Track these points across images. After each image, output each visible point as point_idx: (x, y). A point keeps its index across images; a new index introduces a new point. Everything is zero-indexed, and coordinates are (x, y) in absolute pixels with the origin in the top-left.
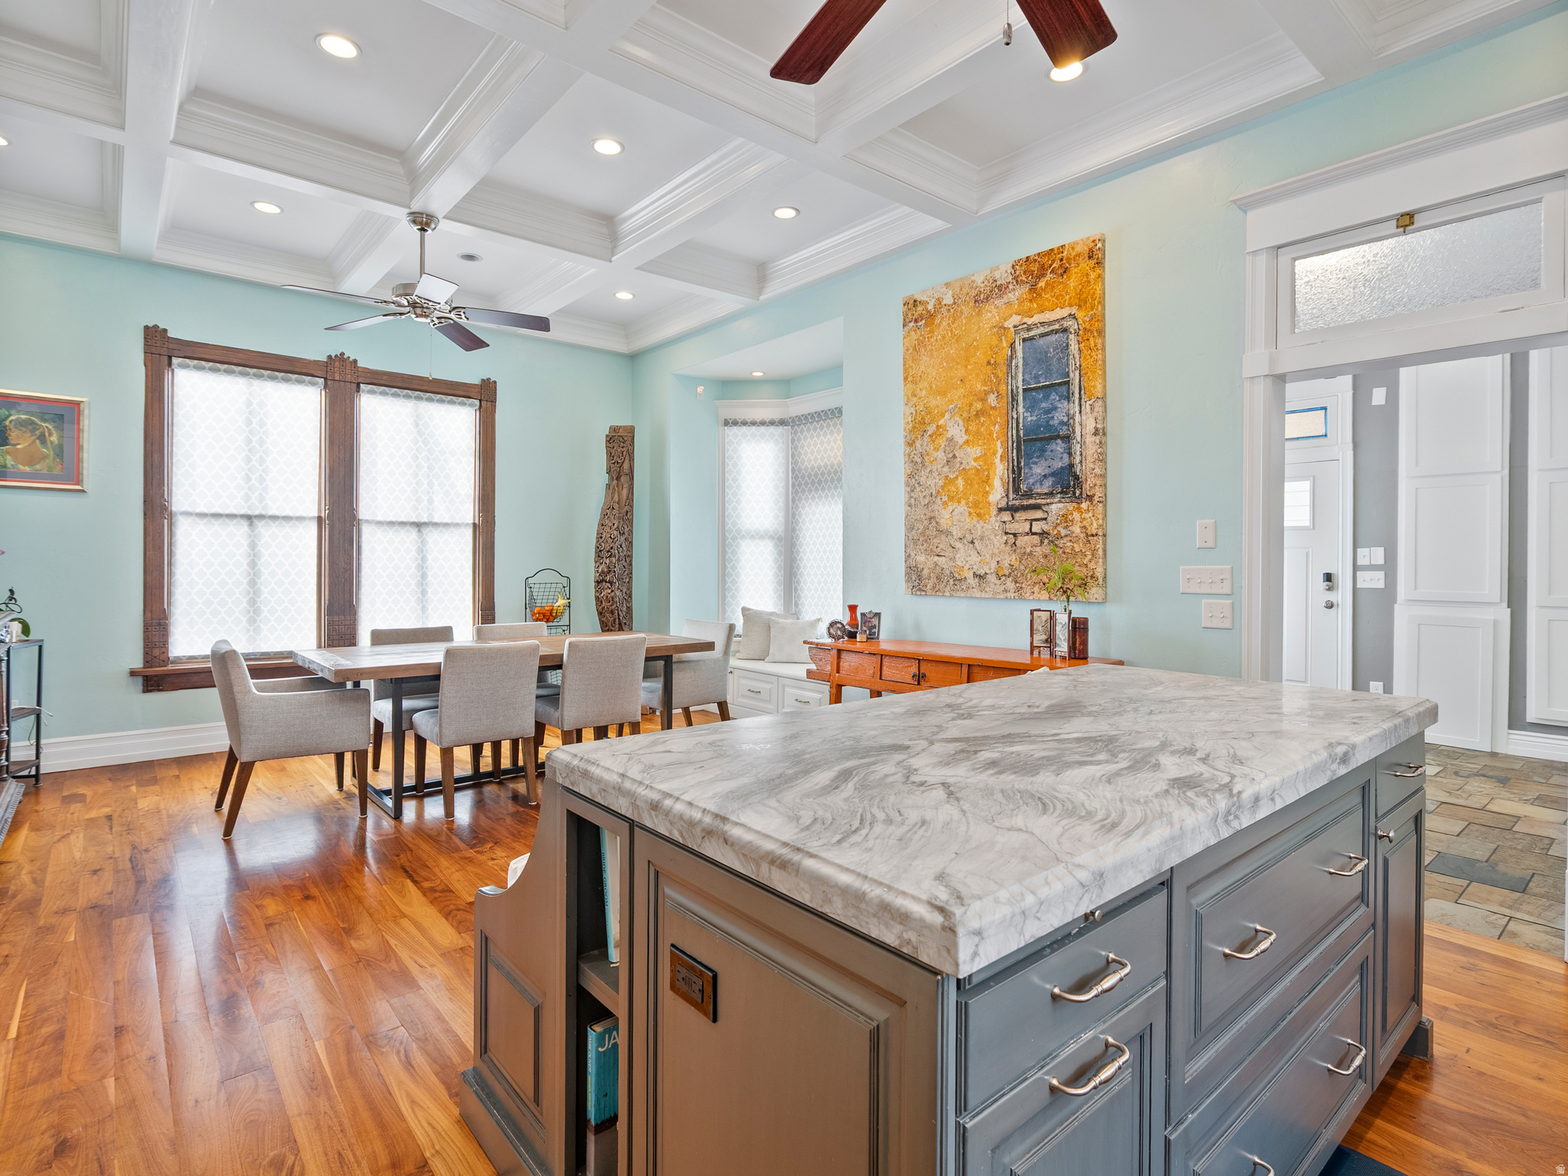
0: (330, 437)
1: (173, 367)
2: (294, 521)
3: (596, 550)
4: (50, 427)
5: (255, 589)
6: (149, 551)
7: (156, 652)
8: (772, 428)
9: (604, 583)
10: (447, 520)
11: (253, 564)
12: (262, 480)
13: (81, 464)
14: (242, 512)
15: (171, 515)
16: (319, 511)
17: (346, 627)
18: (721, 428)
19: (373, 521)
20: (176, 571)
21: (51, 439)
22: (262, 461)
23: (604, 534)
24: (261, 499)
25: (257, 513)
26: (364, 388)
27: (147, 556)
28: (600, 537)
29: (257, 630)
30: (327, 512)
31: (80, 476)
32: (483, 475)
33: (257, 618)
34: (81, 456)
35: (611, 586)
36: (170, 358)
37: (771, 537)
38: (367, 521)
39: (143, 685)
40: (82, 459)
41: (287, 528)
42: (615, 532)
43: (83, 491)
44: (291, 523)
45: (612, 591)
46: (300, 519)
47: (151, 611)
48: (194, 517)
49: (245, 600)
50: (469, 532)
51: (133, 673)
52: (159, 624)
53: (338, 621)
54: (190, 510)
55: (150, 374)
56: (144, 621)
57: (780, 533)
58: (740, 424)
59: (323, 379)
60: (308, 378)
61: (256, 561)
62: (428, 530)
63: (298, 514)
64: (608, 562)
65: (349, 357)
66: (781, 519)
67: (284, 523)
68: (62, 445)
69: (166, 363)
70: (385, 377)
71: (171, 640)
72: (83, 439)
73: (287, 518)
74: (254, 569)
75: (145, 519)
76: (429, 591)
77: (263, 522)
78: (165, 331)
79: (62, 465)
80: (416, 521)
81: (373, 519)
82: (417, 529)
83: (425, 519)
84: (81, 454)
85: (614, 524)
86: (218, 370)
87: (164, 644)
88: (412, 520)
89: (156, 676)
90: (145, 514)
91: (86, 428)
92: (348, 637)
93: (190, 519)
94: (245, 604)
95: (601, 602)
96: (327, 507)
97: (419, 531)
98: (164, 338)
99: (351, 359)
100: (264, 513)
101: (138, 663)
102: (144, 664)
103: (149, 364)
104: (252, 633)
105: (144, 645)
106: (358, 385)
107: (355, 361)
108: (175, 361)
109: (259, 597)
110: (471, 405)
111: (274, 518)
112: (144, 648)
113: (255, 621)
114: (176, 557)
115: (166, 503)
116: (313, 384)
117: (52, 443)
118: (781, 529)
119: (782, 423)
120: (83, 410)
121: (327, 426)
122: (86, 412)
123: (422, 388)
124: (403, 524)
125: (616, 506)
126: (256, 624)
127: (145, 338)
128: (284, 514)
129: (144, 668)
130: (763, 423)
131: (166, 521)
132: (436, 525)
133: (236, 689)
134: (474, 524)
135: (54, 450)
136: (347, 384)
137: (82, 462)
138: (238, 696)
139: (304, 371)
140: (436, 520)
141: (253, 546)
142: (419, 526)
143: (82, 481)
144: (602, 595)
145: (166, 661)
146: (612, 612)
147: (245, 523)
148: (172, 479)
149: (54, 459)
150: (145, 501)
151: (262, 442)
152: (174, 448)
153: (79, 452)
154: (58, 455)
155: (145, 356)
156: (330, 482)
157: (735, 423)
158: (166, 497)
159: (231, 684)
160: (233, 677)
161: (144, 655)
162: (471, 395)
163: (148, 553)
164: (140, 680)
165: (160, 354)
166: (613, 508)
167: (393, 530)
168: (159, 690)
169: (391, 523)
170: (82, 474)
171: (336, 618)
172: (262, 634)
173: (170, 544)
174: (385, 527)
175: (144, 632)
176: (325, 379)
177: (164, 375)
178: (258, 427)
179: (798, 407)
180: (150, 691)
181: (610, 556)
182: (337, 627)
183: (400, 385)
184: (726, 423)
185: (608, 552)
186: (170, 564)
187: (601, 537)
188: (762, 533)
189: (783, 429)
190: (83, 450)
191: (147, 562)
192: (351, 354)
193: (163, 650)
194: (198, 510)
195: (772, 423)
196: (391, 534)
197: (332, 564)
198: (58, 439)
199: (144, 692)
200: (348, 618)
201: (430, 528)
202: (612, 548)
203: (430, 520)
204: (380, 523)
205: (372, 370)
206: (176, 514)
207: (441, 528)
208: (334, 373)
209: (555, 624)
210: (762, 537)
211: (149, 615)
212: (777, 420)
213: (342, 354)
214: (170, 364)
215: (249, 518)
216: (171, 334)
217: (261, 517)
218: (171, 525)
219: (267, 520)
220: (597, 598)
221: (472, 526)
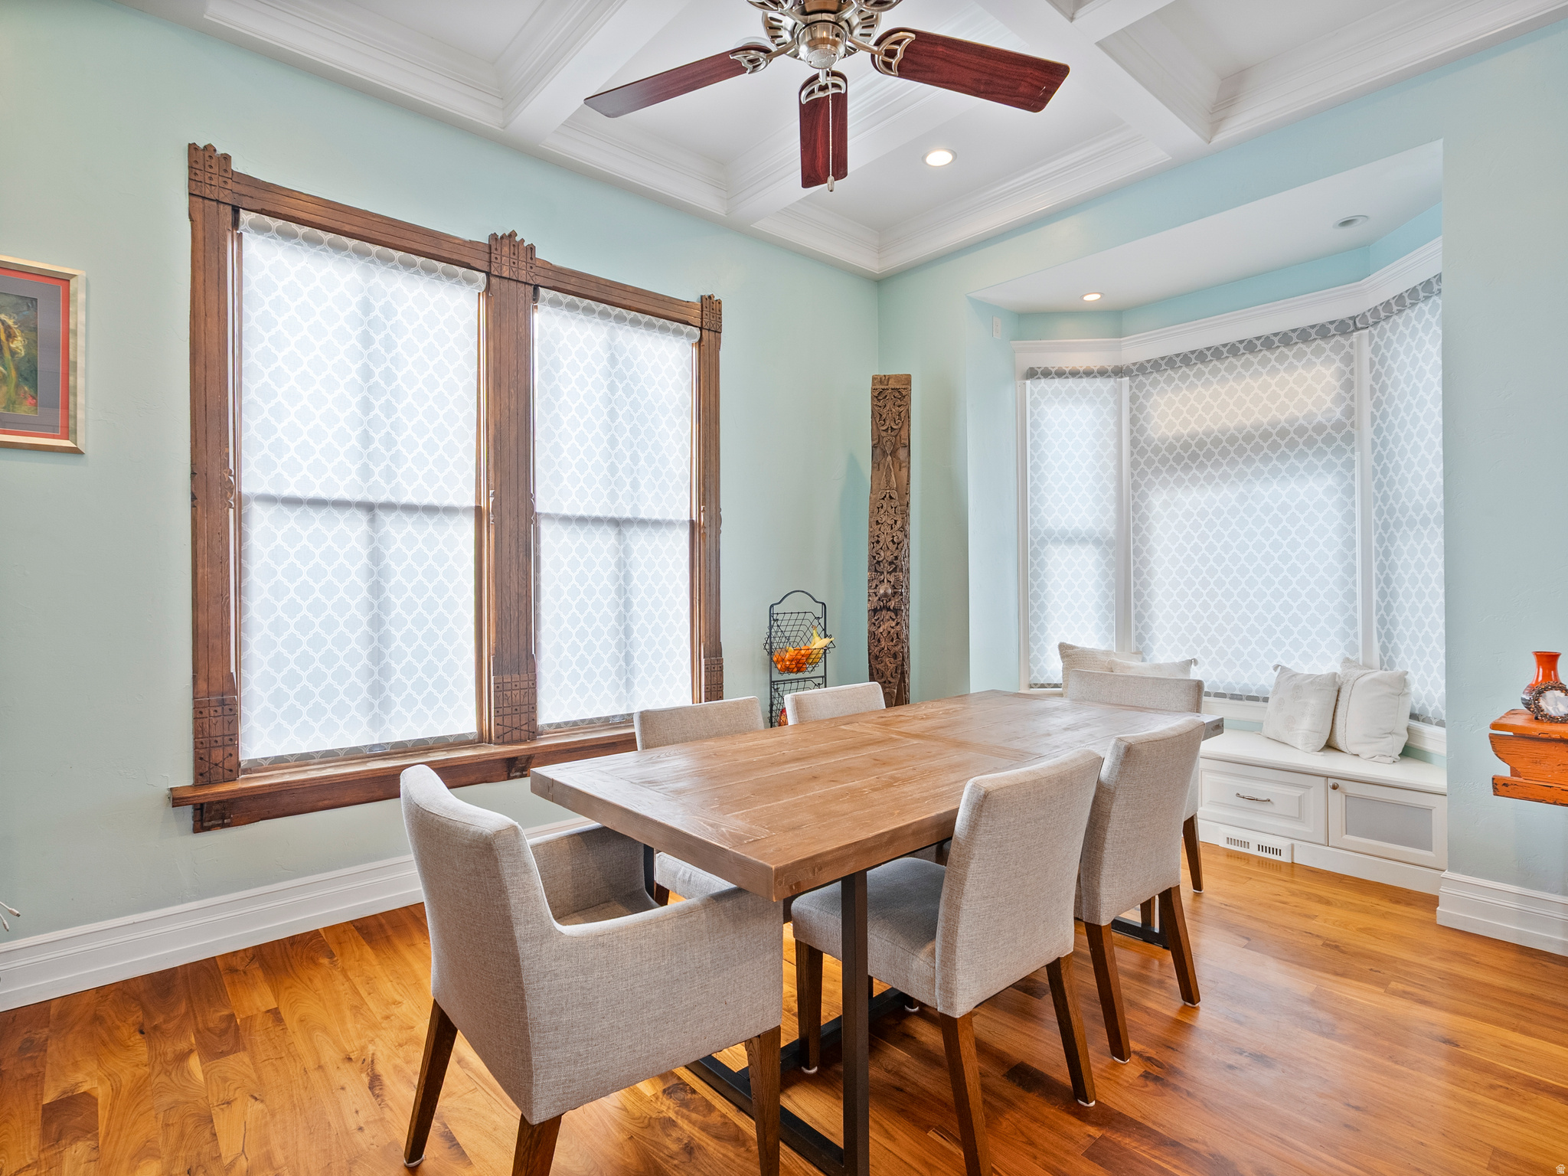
0: (495, 372)
1: (242, 227)
2: (440, 515)
3: (870, 561)
4: (10, 322)
5: (382, 632)
6: (203, 567)
7: (217, 755)
8: (1099, 382)
9: (884, 612)
10: (657, 516)
11: (376, 589)
12: (389, 442)
13: (71, 399)
14: (359, 498)
15: (239, 500)
16: (478, 498)
17: (523, 692)
18: (1019, 382)
19: (557, 515)
20: (249, 603)
21: (13, 346)
22: (389, 409)
23: (882, 537)
24: (389, 475)
25: (382, 499)
26: (545, 294)
27: (200, 576)
28: (875, 541)
29: (386, 705)
30: (491, 499)
31: (71, 422)
32: (705, 446)
33: (384, 683)
34: (71, 383)
35: (896, 615)
36: (236, 210)
37: (1097, 542)
38: (548, 516)
39: (194, 817)
40: (75, 387)
41: (431, 525)
42: (899, 533)
43: (76, 451)
44: (436, 518)
45: (897, 624)
46: (450, 511)
47: (208, 679)
48: (279, 506)
49: (365, 653)
50: (684, 535)
51: (177, 800)
52: (223, 703)
53: (511, 683)
54: (272, 492)
55: (200, 235)
56: (194, 698)
57: (1111, 535)
58: (1053, 375)
59: (484, 275)
60: (461, 271)
61: (383, 583)
62: (632, 530)
63: (446, 503)
64: (892, 579)
65: (523, 241)
66: (1112, 513)
67: (425, 517)
68: (35, 358)
69: (229, 218)
70: (573, 280)
71: (243, 730)
72: (76, 350)
73: (430, 510)
74: (378, 598)
75: (193, 506)
76: (635, 628)
77: (393, 516)
78: (227, 158)
79: (34, 398)
80: (616, 516)
81: (557, 512)
82: (616, 531)
83: (628, 515)
84: (71, 378)
85: (896, 521)
86: (319, 242)
87: (232, 740)
88: (610, 515)
89: (219, 802)
90: (194, 498)
91: (81, 329)
92: (525, 708)
93: (273, 509)
94: (365, 661)
95: (879, 641)
96: (491, 492)
97: (620, 533)
98: (226, 171)
99: (525, 244)
100: (393, 499)
101: (183, 777)
102: (196, 779)
103: (198, 217)
104: (377, 710)
105: (195, 743)
106: (536, 288)
107: (532, 248)
108: (245, 217)
109: (387, 647)
110: (689, 335)
111: (410, 508)
112: (196, 748)
113: (382, 689)
114: (249, 579)
115: (232, 478)
116: (470, 281)
117: (13, 353)
118: (1111, 529)
119: (1119, 372)
120: (76, 293)
121: (491, 353)
122: (81, 297)
123: (624, 302)
124: (597, 521)
125: (895, 495)
126: (385, 694)
127: (190, 167)
128: (425, 502)
129: (197, 785)
130: (1088, 373)
131: (231, 511)
132: (643, 523)
133: (519, 931)
134: (692, 522)
135: (17, 369)
136: (520, 285)
137: (75, 395)
138: (525, 949)
139: (455, 257)
140: (642, 515)
141: (376, 557)
142: (618, 524)
143: (75, 432)
144: (881, 630)
145: (234, 771)
146: (895, 656)
147: (362, 517)
148: (241, 437)
149: (17, 386)
150: (193, 474)
151: (389, 377)
152: (244, 379)
153: (68, 375)
154: (26, 379)
155: (190, 202)
156: (495, 448)
157: (1047, 374)
158: (231, 467)
159: (509, 918)
160: (513, 901)
161: (195, 761)
162: (690, 319)
163: (200, 571)
164: (188, 810)
165: (218, 201)
166: (891, 497)
167: (585, 530)
168: (223, 826)
169: (582, 520)
170: (75, 417)
171: (507, 679)
172: (393, 712)
173: (240, 555)
174: (574, 526)
175: (195, 718)
176: (488, 274)
177: (225, 240)
178: (383, 351)
179: (1136, 350)
180: (209, 829)
181: (895, 570)
182: (509, 693)
183: (594, 294)
184: (1031, 374)
185: (891, 563)
186: (239, 591)
187: (878, 542)
188: (1084, 535)
189: (1115, 382)
190: (75, 370)
191: (199, 587)
192: (525, 236)
193: (229, 750)
194: (287, 492)
195: (1102, 373)
196: (582, 534)
197: (500, 587)
198: (27, 347)
199: (196, 830)
200: (524, 677)
201: (635, 528)
202: (896, 558)
203: (635, 516)
204: (566, 520)
205: (555, 267)
206: (248, 498)
207: (650, 529)
208: (501, 265)
209: (807, 675)
210: (1083, 541)
211: (203, 685)
212: (1110, 369)
213: (513, 235)
214: (236, 223)
215: (369, 508)
216: (237, 166)
217: (389, 507)
218: (240, 519)
219: (398, 512)
220: (872, 635)
221: (688, 524)
